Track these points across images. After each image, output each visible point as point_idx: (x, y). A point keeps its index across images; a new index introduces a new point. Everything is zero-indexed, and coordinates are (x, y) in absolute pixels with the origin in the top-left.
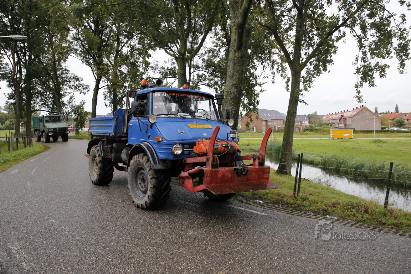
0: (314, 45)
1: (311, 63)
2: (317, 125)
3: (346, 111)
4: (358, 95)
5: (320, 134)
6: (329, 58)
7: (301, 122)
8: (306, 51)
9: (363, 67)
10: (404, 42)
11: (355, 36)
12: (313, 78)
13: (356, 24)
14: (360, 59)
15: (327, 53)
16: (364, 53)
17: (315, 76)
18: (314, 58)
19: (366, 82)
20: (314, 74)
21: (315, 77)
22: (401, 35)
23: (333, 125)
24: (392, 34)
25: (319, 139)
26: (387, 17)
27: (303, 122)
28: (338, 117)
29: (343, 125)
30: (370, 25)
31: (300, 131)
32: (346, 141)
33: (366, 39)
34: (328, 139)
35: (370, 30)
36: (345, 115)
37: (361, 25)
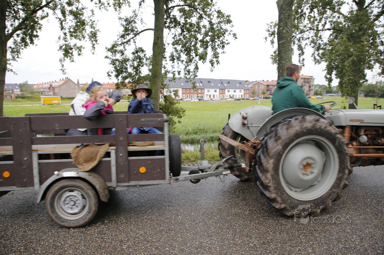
0: (20, 18)
1: (18, 35)
2: (29, 93)
3: (54, 81)
4: (62, 68)
5: (32, 101)
6: (35, 33)
7: (12, 90)
8: (12, 23)
9: (65, 46)
10: (94, 30)
11: (57, 18)
12: (21, 50)
13: (57, 9)
14: (62, 38)
15: (33, 28)
16: (65, 34)
17: (23, 47)
18: (21, 31)
19: (67, 58)
20: (22, 46)
21: (23, 49)
22: (92, 25)
23: (44, 93)
24: (85, 23)
25: (31, 105)
26: (81, 8)
27: (15, 90)
28: (48, 86)
29: (52, 93)
30: (68, 11)
31: (11, 99)
32: (55, 107)
33: (66, 22)
34: (39, 105)
35: (68, 15)
36: (53, 85)
37: (61, 10)
